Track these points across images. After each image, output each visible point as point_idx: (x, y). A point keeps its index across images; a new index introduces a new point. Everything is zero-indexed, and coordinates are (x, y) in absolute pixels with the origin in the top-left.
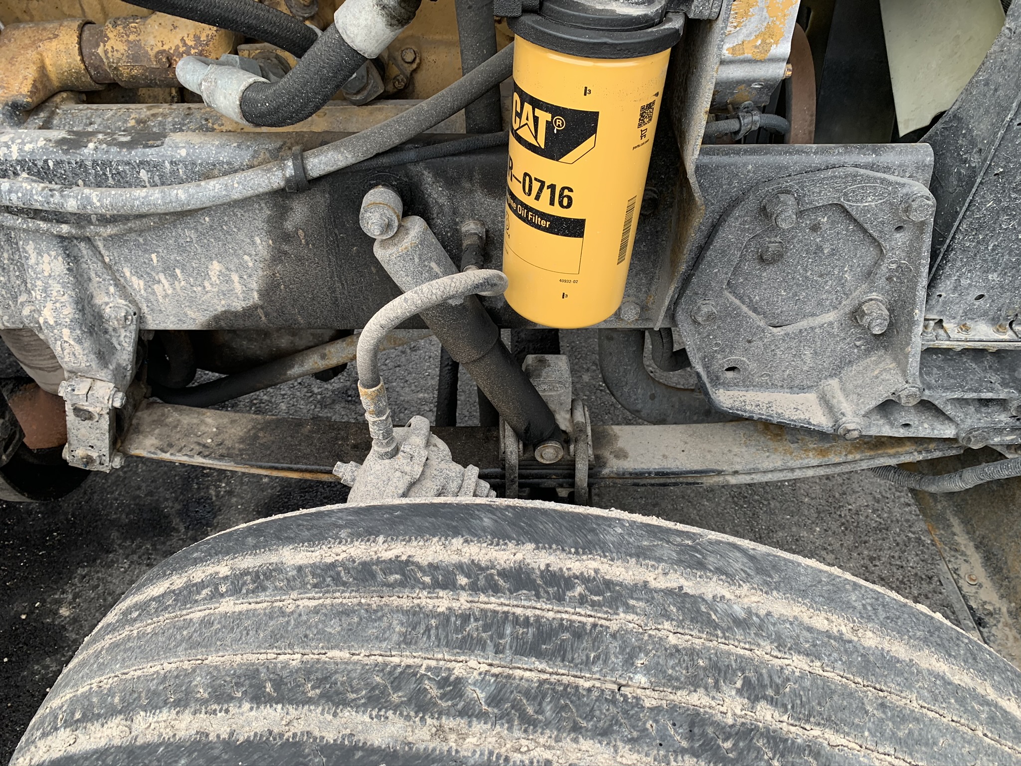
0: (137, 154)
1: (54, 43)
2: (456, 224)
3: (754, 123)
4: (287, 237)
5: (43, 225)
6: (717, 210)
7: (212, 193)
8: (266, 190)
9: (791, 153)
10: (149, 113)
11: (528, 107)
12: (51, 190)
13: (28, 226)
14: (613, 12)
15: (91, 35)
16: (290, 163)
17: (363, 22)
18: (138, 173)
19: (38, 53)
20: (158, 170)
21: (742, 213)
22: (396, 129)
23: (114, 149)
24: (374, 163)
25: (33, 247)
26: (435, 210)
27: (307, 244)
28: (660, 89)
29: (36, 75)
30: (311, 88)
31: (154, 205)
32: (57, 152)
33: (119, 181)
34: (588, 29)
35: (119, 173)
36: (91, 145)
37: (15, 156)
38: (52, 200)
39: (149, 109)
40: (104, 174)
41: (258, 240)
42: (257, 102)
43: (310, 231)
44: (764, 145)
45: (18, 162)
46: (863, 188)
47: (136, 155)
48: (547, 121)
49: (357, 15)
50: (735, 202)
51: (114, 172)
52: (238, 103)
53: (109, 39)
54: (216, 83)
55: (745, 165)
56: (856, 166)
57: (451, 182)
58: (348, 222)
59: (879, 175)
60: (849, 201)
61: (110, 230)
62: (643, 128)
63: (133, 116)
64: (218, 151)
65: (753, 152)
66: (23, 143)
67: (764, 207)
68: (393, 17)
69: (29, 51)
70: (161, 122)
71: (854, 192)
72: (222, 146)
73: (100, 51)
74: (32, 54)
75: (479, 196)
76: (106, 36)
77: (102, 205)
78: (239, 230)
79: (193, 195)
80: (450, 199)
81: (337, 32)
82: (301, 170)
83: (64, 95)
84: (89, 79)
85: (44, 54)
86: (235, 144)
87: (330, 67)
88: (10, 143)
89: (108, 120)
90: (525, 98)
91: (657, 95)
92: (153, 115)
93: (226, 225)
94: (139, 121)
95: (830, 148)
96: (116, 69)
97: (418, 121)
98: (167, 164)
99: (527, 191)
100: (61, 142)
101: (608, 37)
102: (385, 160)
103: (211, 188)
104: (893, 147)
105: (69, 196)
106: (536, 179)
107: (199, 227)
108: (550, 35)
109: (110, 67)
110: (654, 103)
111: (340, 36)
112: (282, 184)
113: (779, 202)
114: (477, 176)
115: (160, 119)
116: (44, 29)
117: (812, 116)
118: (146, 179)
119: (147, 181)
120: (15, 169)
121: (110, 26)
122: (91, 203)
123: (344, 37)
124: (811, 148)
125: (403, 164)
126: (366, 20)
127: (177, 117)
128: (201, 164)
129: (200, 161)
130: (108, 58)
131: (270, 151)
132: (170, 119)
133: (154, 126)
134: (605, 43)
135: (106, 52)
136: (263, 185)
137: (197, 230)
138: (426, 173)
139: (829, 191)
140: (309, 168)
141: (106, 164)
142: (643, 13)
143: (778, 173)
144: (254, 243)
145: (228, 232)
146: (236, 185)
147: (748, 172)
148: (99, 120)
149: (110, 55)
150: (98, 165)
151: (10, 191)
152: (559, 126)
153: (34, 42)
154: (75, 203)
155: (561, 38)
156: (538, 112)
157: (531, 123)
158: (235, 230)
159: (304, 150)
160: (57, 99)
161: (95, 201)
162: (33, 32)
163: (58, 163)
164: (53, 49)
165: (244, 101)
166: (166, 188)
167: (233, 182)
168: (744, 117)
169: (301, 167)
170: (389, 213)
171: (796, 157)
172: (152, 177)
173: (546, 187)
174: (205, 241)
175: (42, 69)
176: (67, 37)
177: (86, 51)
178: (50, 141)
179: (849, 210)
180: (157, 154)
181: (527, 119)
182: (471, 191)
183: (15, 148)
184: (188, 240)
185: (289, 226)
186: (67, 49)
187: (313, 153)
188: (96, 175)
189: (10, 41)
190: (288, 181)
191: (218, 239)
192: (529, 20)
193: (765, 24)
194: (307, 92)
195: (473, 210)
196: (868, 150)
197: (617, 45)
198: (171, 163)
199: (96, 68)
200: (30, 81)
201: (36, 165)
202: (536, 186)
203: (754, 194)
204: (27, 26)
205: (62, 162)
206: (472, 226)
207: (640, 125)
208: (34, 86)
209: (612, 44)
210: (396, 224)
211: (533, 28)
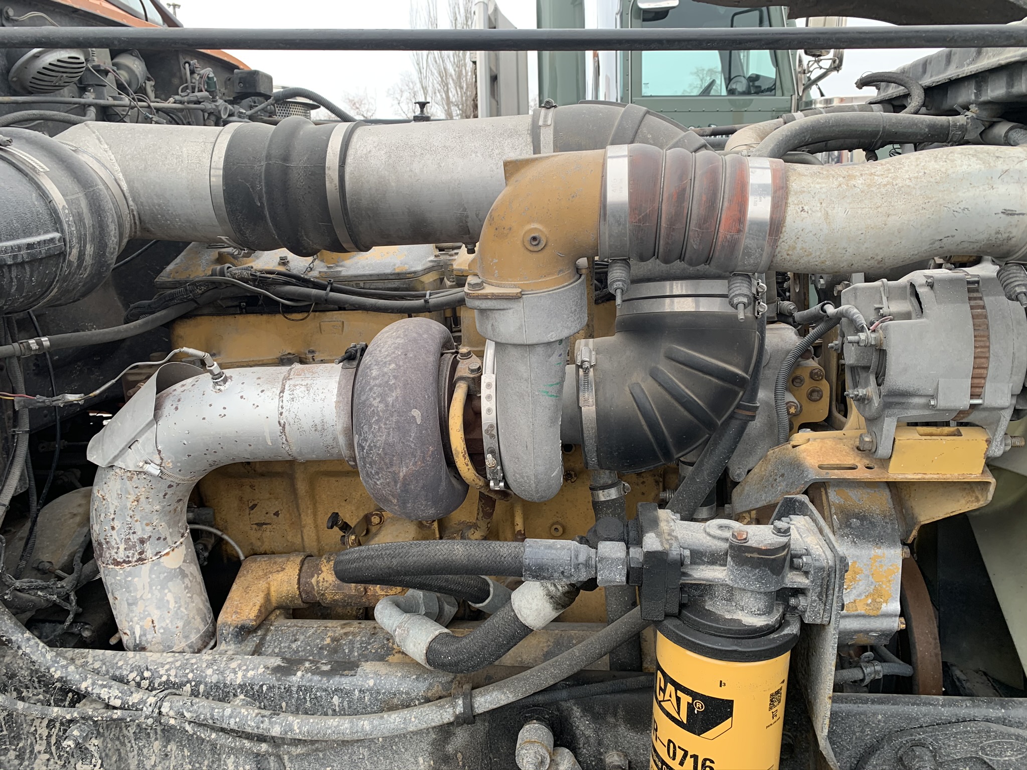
0: (335, 682)
1: (281, 574)
2: (601, 754)
3: (876, 672)
4: (447, 759)
5: (247, 744)
6: (854, 755)
7: (392, 726)
8: (438, 724)
9: (918, 705)
10: (342, 631)
11: (670, 688)
12: (263, 717)
13: (235, 745)
14: (739, 622)
15: (309, 568)
16: (460, 702)
17: (534, 607)
18: (332, 698)
19: (267, 583)
20: (348, 697)
21: (880, 762)
22: (552, 673)
23: (317, 678)
24: (530, 700)
25: (233, 760)
26: (582, 741)
27: (464, 766)
28: (785, 677)
29: (263, 601)
30: (488, 651)
31: (343, 733)
32: (272, 679)
33: (315, 704)
34: (720, 636)
35: (316, 698)
36: (299, 674)
37: (239, 681)
38: (262, 725)
39: (342, 628)
40: (305, 698)
41: (421, 760)
42: (441, 653)
43: (468, 754)
44: (891, 695)
45: (240, 686)
46: (999, 743)
47: (333, 684)
48: (688, 703)
49: (530, 601)
50: (871, 750)
51: (313, 696)
52: (425, 652)
53: (322, 572)
54: (408, 632)
55: (875, 714)
56: (987, 721)
57: (597, 717)
58: (503, 748)
59: (1012, 730)
60: (987, 755)
61: (299, 750)
62: (774, 710)
63: (329, 634)
64: (400, 682)
65: (881, 702)
66: (247, 670)
67: (901, 759)
68: (558, 604)
69: (261, 582)
70: (351, 640)
71: (991, 747)
72: (404, 677)
73: (314, 581)
74: (262, 584)
75: (622, 729)
76: (320, 569)
77: (300, 732)
78: (406, 750)
79: (377, 726)
80: (596, 731)
81: (513, 611)
82: (470, 708)
83: (278, 612)
84: (300, 602)
85: (271, 583)
86: (414, 677)
87: (505, 636)
88: (237, 670)
89: (309, 637)
90: (668, 679)
91: (783, 682)
92: (345, 634)
93: (396, 745)
94: (334, 639)
95: (957, 701)
96: (323, 594)
97: (570, 665)
98: (357, 692)
99: (671, 755)
100: (277, 670)
101: (736, 645)
102: (540, 698)
103: (392, 721)
104: (1021, 703)
105: (276, 723)
106: (679, 747)
107: (372, 746)
108: (689, 640)
109: (318, 593)
110: (781, 689)
111: (515, 614)
112: (452, 719)
113: (915, 756)
114: (621, 713)
115: (350, 637)
116: (275, 563)
117: (935, 639)
118: (337, 703)
119: (337, 705)
120: (236, 692)
121: (325, 561)
122: (292, 730)
123: (519, 616)
124: (938, 700)
125: (555, 703)
126: (537, 605)
127: (365, 636)
128: (384, 693)
129: (383, 691)
130: (318, 587)
131: (442, 684)
132: (358, 638)
133: (345, 644)
134: (735, 651)
135: (318, 582)
136: (436, 720)
137: (370, 748)
138: (575, 708)
139: (966, 746)
140: (476, 706)
141: (308, 690)
142: (766, 623)
143: (908, 724)
144: (417, 762)
145: (396, 752)
146: (413, 719)
147: (879, 721)
148: (302, 638)
149: (320, 584)
150: (301, 690)
151: (230, 717)
152: (699, 708)
153: (266, 575)
154: (279, 729)
155: (698, 644)
156: (680, 694)
157: (674, 699)
158: (403, 750)
159: (473, 688)
160: (272, 617)
161: (296, 728)
162: (266, 565)
163: (270, 688)
164: (279, 579)
165: (430, 651)
166: (354, 718)
167: (411, 716)
168: (866, 667)
169: (469, 706)
170: (543, 751)
171: (924, 709)
172: (342, 702)
173: (689, 756)
174: (376, 759)
175: (268, 595)
176: (291, 570)
177: (303, 580)
178: (268, 668)
179: (990, 763)
180: (350, 683)
181: (670, 696)
182: (616, 726)
183: (240, 674)
184: (361, 757)
185: (450, 749)
186: (289, 579)
187: (480, 693)
188: (298, 698)
189: (248, 572)
190: (457, 717)
191: (386, 757)
192: (670, 624)
193: (873, 587)
194: (484, 654)
195: (616, 743)
196: (996, 704)
197: (745, 652)
198: (360, 691)
199: (307, 593)
200: (257, 607)
201: (253, 689)
202: (680, 754)
203: (889, 744)
204: (263, 560)
205: (274, 687)
206: (616, 758)
207: (771, 708)
208: (260, 610)
209: (741, 652)
210: (548, 761)
211: (674, 632)
